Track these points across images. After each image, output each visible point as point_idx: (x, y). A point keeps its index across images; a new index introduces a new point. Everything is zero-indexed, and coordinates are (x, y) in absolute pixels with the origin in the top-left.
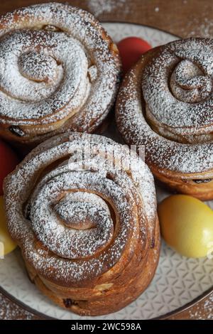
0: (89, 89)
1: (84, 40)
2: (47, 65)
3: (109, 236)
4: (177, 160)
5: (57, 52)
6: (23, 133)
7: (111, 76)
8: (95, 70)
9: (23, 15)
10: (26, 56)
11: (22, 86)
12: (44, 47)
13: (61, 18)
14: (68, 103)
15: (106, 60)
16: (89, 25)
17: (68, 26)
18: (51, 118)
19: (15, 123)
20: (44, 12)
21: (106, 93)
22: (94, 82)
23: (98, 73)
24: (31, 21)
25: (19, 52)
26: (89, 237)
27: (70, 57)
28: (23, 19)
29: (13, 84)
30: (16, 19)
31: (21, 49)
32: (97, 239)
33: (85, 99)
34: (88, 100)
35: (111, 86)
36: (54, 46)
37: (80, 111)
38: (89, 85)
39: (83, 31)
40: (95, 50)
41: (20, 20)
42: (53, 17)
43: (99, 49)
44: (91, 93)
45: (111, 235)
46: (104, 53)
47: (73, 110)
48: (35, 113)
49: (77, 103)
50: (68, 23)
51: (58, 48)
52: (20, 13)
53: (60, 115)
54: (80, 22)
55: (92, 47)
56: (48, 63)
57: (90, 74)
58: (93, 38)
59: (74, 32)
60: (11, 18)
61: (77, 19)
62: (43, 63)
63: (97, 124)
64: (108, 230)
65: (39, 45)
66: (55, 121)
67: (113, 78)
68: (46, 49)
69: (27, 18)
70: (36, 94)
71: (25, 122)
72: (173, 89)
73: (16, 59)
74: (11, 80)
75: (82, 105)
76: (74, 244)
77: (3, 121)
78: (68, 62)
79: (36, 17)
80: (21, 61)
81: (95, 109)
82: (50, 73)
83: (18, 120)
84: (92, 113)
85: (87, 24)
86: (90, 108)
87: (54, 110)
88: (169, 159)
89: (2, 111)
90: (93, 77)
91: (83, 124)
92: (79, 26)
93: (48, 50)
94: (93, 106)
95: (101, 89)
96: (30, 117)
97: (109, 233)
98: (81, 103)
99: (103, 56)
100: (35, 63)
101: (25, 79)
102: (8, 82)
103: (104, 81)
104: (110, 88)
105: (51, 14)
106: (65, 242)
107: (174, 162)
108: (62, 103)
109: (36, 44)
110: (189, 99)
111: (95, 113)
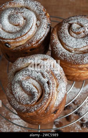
0: (36, 29)
1: (36, 11)
2: (19, 18)
3: (33, 103)
4: (87, 59)
5: (24, 15)
6: (10, 46)
7: (45, 24)
8: (39, 22)
9: (13, 3)
10: (12, 16)
11: (9, 27)
12: (19, 13)
13: (27, 3)
14: (27, 33)
15: (43, 18)
16: (38, 6)
17: (30, 6)
18: (20, 39)
19: (6, 41)
20: (21, 2)
21: (43, 30)
22: (38, 27)
23: (40, 23)
24: (16, 5)
25: (9, 14)
26: (27, 98)
27: (29, 16)
28: (13, 4)
29: (6, 26)
30: (10, 4)
31: (10, 13)
32: (29, 101)
33: (35, 32)
34: (36, 33)
35: (45, 28)
36: (23, 12)
37: (32, 37)
38: (36, 28)
39: (35, 8)
40: (40, 15)
41: (12, 5)
42: (24, 3)
43: (41, 14)
44: (37, 30)
45: (34, 103)
46: (43, 16)
47: (29, 36)
48: (13, 36)
49: (31, 33)
50: (30, 5)
51: (25, 13)
52: (11, 2)
53: (24, 38)
54: (34, 5)
55: (39, 14)
56: (20, 18)
57: (37, 23)
58: (39, 11)
59: (32, 9)
60: (8, 4)
61: (33, 4)
62: (18, 18)
63: (39, 43)
64: (34, 100)
65: (17, 12)
66: (22, 40)
67: (46, 25)
68: (20, 14)
69: (14, 4)
70: (15, 30)
71: (10, 40)
72: (73, 35)
73: (7, 17)
74: (5, 24)
75: (33, 35)
76: (21, 97)
77: (2, 40)
78: (28, 18)
79: (18, 3)
80: (9, 17)
81: (38, 36)
82: (21, 22)
83: (7, 39)
84: (37, 38)
85: (37, 5)
86: (36, 36)
87: (21, 35)
88: (84, 60)
89: (1, 36)
90: (38, 25)
91: (33, 42)
92: (34, 6)
93: (21, 14)
94: (37, 35)
95: (41, 29)
96: (11, 38)
97: (34, 101)
98: (33, 34)
99: (42, 17)
100: (15, 18)
101: (11, 25)
102: (4, 25)
103: (42, 26)
104: (45, 29)
105: (24, 2)
106: (18, 94)
107: (86, 60)
108: (24, 33)
109: (16, 12)
110: (81, 37)
111: (38, 38)
